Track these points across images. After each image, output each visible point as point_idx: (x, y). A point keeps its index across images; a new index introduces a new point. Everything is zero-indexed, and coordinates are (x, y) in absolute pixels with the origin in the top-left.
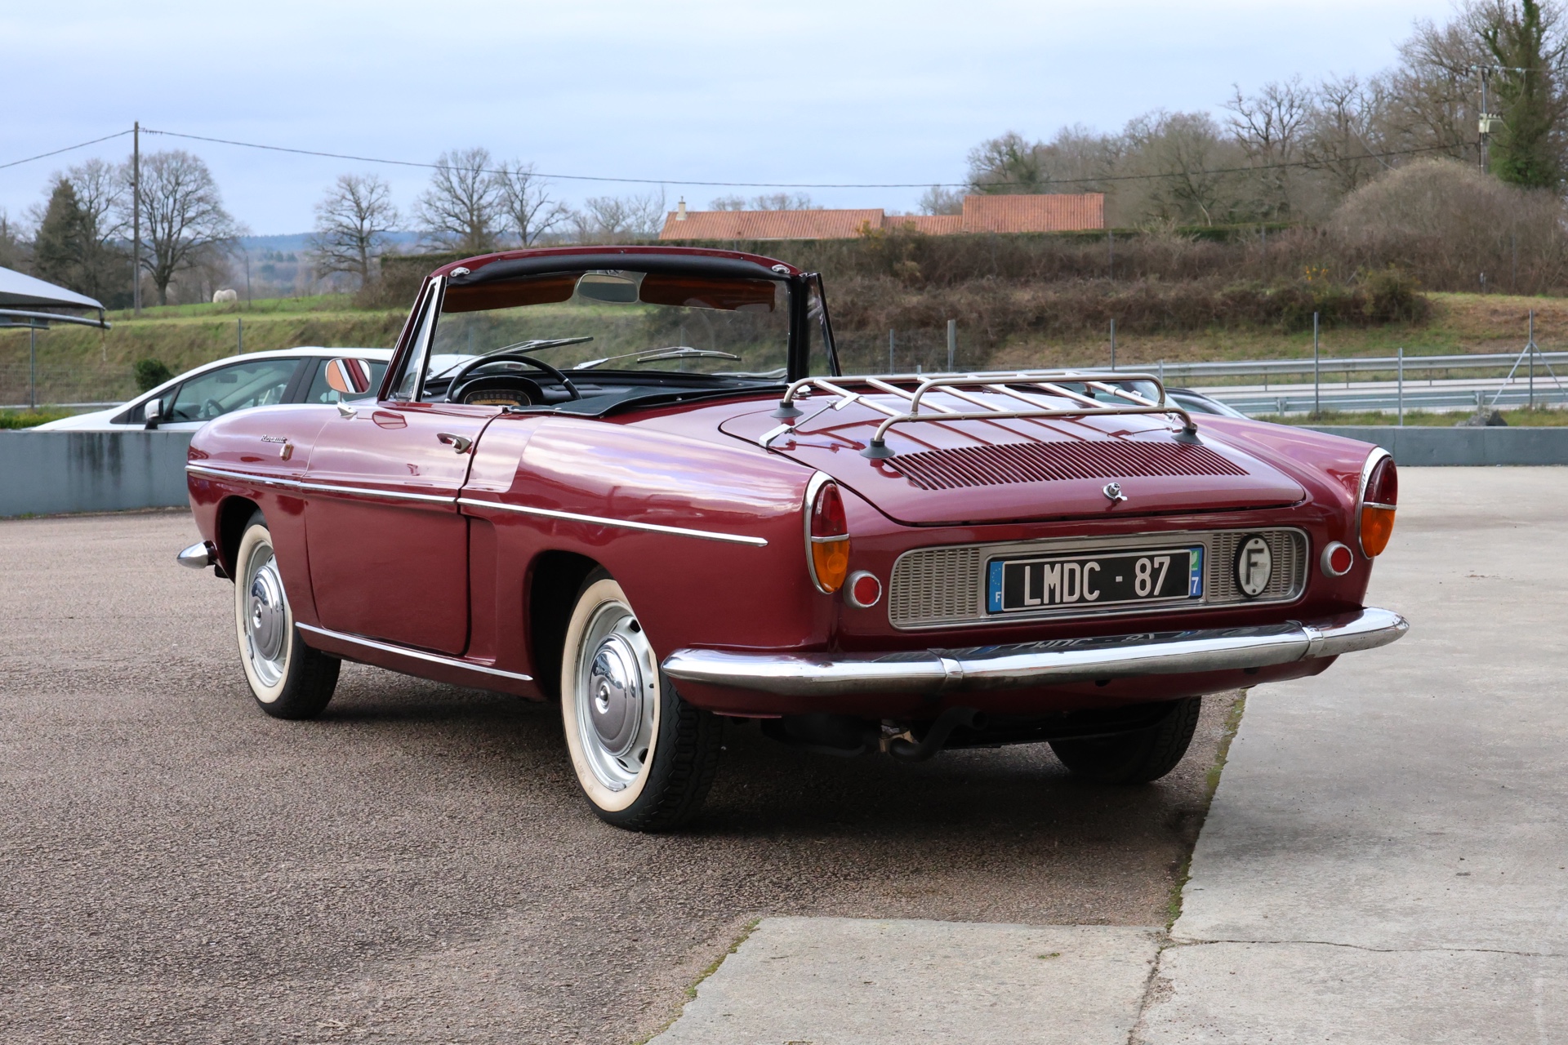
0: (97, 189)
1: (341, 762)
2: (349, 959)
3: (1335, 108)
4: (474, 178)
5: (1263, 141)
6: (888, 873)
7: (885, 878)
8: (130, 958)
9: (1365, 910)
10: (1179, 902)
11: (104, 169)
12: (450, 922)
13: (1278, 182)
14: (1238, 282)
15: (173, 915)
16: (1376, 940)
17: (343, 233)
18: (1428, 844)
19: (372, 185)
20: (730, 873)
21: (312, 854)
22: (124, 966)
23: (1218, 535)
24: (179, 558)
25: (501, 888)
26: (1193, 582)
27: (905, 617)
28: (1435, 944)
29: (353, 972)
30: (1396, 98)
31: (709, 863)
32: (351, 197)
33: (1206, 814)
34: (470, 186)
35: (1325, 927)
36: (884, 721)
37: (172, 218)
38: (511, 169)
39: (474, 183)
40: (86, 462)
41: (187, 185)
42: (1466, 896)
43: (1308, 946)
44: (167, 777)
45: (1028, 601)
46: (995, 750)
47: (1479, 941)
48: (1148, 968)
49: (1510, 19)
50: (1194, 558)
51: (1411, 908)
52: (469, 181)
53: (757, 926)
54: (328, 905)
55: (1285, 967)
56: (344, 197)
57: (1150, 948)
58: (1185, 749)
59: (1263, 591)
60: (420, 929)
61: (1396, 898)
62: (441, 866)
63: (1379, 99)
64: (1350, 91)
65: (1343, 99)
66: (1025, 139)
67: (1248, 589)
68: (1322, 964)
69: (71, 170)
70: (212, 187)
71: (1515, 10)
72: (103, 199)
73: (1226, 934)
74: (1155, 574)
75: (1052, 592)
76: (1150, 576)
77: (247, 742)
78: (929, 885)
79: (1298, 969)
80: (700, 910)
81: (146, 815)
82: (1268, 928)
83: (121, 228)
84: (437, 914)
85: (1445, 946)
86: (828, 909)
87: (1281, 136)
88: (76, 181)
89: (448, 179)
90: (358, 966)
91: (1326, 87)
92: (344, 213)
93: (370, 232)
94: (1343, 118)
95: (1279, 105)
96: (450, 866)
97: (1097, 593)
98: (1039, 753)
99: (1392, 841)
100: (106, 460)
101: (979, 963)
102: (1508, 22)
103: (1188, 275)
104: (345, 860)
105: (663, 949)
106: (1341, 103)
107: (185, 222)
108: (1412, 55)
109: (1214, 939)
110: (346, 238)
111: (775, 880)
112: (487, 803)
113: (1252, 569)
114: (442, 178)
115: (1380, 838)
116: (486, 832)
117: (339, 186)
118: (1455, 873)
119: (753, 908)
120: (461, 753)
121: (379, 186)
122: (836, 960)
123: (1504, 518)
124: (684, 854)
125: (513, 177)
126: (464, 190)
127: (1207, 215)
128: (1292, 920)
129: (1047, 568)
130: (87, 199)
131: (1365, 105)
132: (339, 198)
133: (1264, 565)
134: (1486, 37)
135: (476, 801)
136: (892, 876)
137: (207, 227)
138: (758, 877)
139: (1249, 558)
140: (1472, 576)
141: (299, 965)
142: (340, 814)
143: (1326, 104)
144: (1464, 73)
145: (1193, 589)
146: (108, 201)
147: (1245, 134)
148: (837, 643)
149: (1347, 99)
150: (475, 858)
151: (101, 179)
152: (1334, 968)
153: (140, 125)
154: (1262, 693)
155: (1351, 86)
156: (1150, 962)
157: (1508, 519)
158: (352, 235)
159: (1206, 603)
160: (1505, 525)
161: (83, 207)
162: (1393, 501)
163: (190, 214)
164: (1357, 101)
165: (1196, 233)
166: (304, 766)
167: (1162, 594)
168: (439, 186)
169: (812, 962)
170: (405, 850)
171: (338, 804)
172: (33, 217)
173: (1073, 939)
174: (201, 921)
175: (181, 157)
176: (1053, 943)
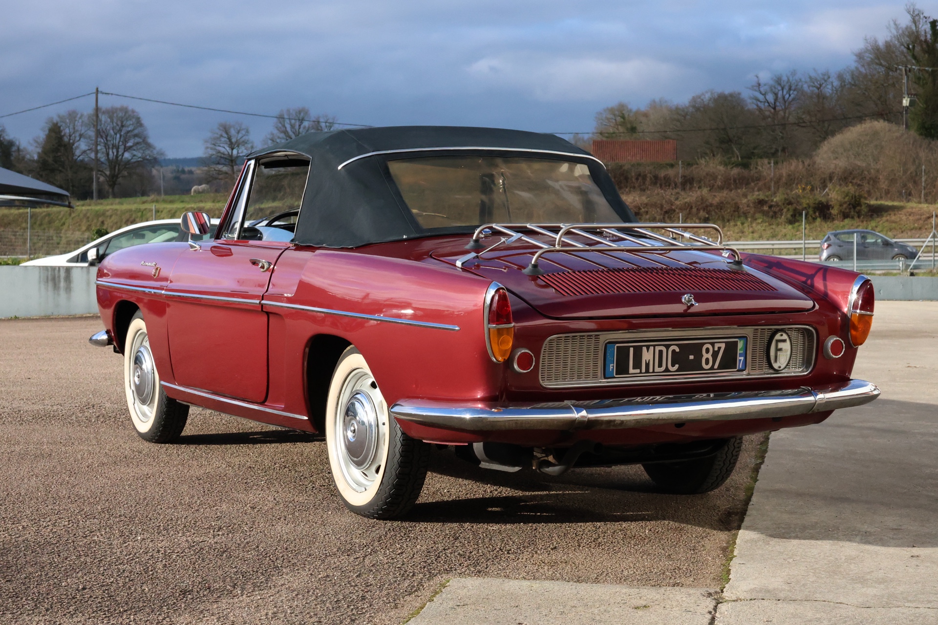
0: (74, 128)
1: (186, 471)
2: (175, 601)
3: (816, 91)
4: (300, 126)
5: (772, 110)
6: (536, 549)
7: (534, 552)
8: (29, 598)
9: (853, 579)
10: (728, 572)
11: (79, 116)
12: (245, 577)
13: (781, 134)
14: (757, 193)
15: (63, 569)
16: (860, 600)
17: (221, 157)
18: (891, 536)
19: (239, 128)
20: (432, 548)
21: (159, 531)
22: (24, 603)
23: (757, 329)
24: (91, 339)
25: (281, 555)
26: (740, 360)
27: (549, 379)
28: (900, 603)
29: (177, 610)
30: (853, 85)
31: (419, 541)
32: (226, 136)
33: (745, 514)
34: (297, 130)
35: (826, 591)
36: (535, 449)
37: (119, 146)
38: (321, 120)
39: (299, 128)
40: (50, 284)
41: (128, 127)
42: (919, 571)
43: (816, 604)
44: (72, 478)
45: (631, 370)
46: (608, 470)
47: (930, 602)
48: (709, 616)
49: (923, 38)
50: (741, 344)
51: (883, 579)
52: (297, 127)
53: (448, 584)
54: (166, 565)
55: (800, 617)
56: (221, 136)
57: (710, 603)
58: (731, 471)
59: (785, 368)
60: (224, 581)
61: (872, 572)
62: (243, 540)
63: (842, 87)
64: (825, 81)
65: (821, 85)
66: (630, 107)
67: (776, 366)
68: (825, 616)
69: (59, 116)
70: (142, 128)
71: (925, 33)
72: (77, 134)
73: (760, 595)
74: (715, 355)
75: (647, 365)
76: (712, 356)
77: (128, 457)
78: (563, 558)
79: (809, 618)
80: (411, 572)
81: (54, 503)
82: (788, 591)
83: (88, 152)
84: (236, 572)
85: (906, 604)
86: (496, 573)
87: (783, 107)
88: (61, 124)
89: (284, 126)
90: (181, 606)
91: (810, 78)
92: (221, 145)
93: (237, 157)
94: (821, 97)
95: (783, 89)
96: (248, 540)
97: (677, 366)
98: (635, 471)
99: (868, 534)
100: (62, 284)
101: (596, 611)
102: (921, 41)
103: (727, 188)
104: (180, 535)
105: (385, 599)
106: (820, 88)
107: (127, 149)
108: (863, 59)
109: (753, 597)
110: (223, 161)
111: (461, 552)
112: (277, 499)
113: (779, 353)
114: (280, 125)
115: (860, 531)
116: (274, 518)
117: (219, 128)
118: (910, 556)
119: (447, 571)
120: (263, 467)
121: (243, 130)
122: (500, 607)
123: (926, 332)
124: (403, 535)
125: (323, 125)
126: (294, 133)
127: (738, 154)
128: (804, 585)
129: (644, 349)
130: (68, 134)
131: (834, 89)
132: (218, 136)
133: (786, 351)
134: (908, 48)
135: (269, 498)
136: (539, 552)
137: (139, 152)
138: (450, 550)
139: (777, 345)
140: (909, 367)
141: (141, 604)
142: (181, 503)
143: (811, 88)
144: (894, 70)
145: (740, 365)
146: (81, 136)
147: (762, 105)
148: (504, 396)
149: (824, 85)
150: (265, 535)
151: (76, 122)
152: (833, 619)
153: (99, 90)
154: (780, 436)
155: (826, 78)
156: (710, 612)
157: (929, 332)
158: (226, 158)
159: (749, 374)
160: (926, 337)
161: (66, 139)
162: (872, 310)
163: (130, 144)
164: (830, 87)
165: (733, 164)
166: (162, 473)
167: (719, 368)
168: (278, 130)
169: (483, 609)
170: (220, 529)
171: (180, 498)
172: (35, 145)
173: (658, 596)
174: (80, 574)
175: (125, 110)
176: (645, 598)
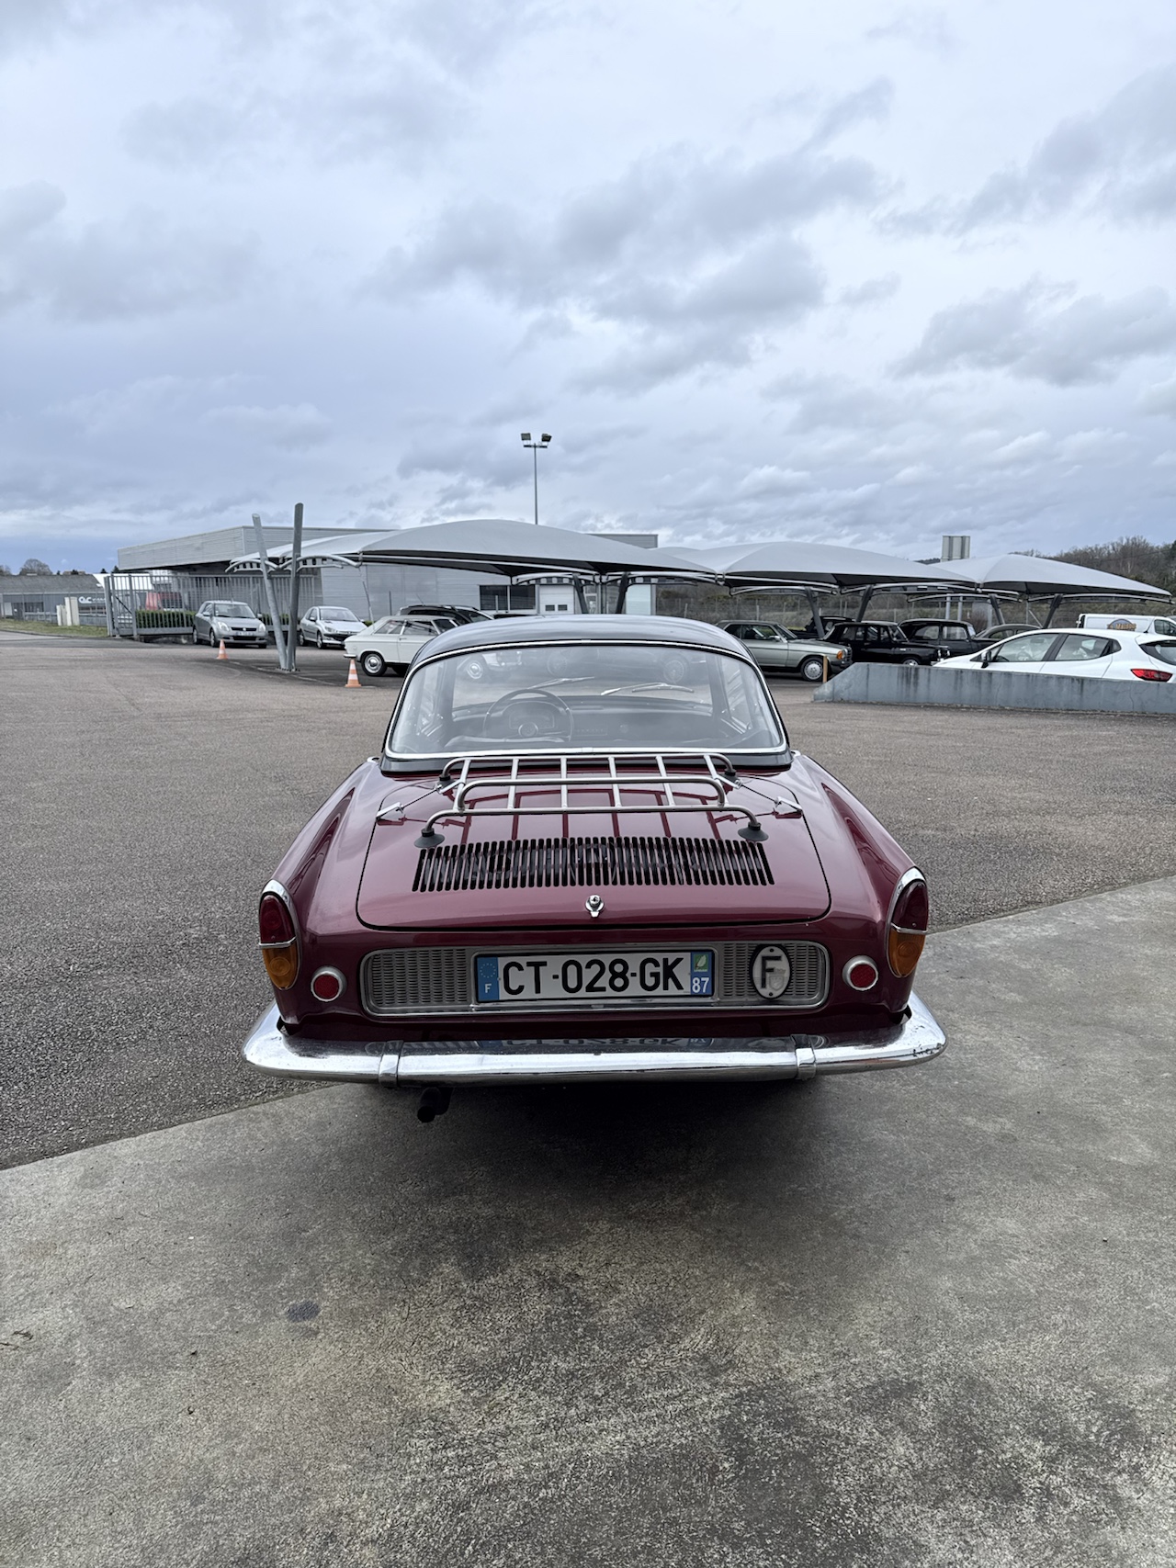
40: (905, 680)
59: (783, 994)
67: (766, 993)
100: (912, 680)
113: (768, 975)
133: (782, 972)
139: (764, 964)
162: (923, 928)
